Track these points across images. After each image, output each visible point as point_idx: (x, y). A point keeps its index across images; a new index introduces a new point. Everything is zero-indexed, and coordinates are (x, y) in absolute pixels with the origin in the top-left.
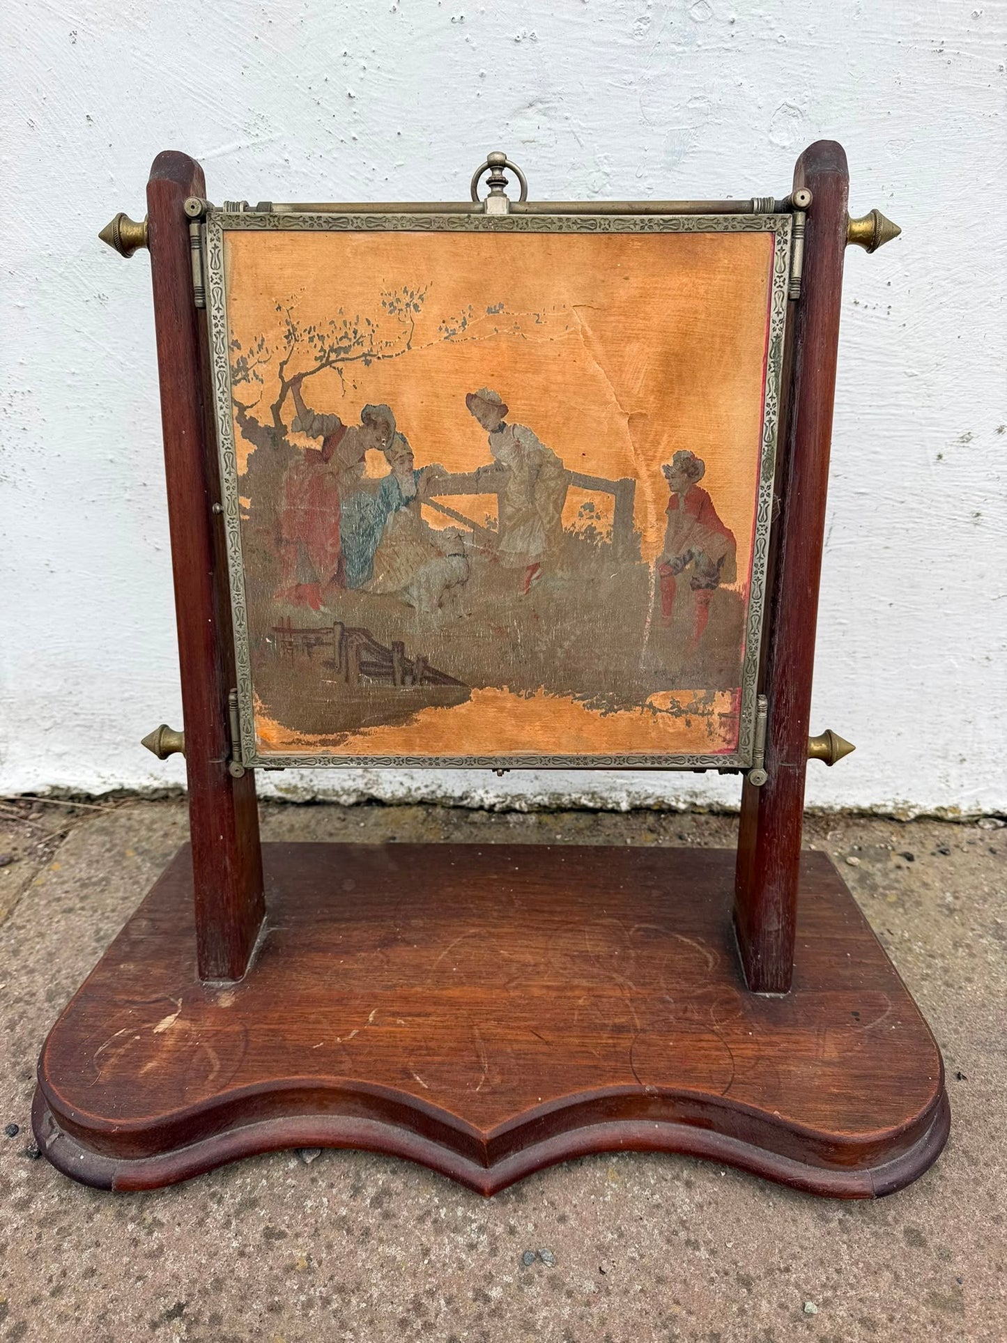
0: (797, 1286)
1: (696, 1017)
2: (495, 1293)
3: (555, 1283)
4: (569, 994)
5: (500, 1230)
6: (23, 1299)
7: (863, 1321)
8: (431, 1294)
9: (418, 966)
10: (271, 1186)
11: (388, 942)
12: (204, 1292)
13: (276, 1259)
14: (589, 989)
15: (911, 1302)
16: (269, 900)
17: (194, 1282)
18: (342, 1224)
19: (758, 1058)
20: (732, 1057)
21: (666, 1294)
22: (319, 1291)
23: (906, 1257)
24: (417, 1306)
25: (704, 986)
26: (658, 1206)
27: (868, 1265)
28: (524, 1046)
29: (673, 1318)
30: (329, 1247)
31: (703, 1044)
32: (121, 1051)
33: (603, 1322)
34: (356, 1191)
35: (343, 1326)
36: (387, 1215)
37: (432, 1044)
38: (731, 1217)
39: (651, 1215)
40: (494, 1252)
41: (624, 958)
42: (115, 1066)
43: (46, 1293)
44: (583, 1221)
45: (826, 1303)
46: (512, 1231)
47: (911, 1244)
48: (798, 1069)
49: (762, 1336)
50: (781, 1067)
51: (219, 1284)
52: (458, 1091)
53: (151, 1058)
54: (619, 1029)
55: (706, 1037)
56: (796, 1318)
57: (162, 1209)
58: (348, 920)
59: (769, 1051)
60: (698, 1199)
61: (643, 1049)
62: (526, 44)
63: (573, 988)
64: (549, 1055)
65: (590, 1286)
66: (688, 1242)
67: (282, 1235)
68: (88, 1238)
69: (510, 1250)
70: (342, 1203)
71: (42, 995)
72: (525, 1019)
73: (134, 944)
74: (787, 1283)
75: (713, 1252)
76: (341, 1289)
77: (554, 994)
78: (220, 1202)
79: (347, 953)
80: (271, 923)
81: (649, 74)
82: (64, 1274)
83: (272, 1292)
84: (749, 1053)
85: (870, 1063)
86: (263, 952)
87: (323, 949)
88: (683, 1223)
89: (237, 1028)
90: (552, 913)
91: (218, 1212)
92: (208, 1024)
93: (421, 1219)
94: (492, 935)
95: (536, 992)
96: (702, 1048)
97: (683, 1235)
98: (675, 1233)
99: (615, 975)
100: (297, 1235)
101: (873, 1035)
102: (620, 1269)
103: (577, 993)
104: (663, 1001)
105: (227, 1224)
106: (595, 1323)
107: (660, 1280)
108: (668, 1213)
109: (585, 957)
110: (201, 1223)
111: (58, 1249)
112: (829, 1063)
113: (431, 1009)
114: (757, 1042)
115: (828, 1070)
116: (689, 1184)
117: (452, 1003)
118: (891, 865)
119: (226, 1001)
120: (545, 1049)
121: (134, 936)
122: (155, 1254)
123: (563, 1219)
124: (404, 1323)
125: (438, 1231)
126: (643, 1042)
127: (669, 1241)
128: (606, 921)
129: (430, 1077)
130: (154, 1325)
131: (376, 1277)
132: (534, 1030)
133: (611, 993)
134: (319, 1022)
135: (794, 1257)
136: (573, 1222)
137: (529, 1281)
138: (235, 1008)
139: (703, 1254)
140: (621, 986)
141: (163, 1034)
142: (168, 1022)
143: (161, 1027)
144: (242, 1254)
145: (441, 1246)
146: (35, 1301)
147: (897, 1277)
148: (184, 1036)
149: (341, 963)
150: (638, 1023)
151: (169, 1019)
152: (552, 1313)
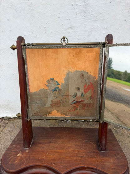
1: (93, 155)
4: (75, 151)
9: (54, 147)
11: (50, 143)
14: (78, 150)
16: (34, 135)
19: (101, 162)
20: (98, 162)
25: (94, 150)
28: (68, 159)
32: (12, 159)
37: (55, 159)
41: (83, 146)
42: (11, 162)
48: (107, 164)
50: (105, 163)
52: (59, 166)
53: (16, 160)
54: (82, 157)
55: (94, 158)
58: (44, 139)
59: (103, 161)
61: (85, 160)
62: (68, 20)
63: (75, 150)
64: (72, 161)
71: (3, 148)
72: (69, 155)
73: (15, 142)
77: (73, 151)
79: (44, 144)
80: (34, 139)
81: (85, 24)
84: (100, 161)
85: (118, 163)
86: (32, 144)
87: (41, 143)
89: (29, 156)
90: (73, 138)
92: (24, 155)
94: (64, 142)
95: (70, 151)
96: (93, 160)
99: (81, 148)
101: (118, 158)
103: (76, 151)
104: (88, 152)
109: (77, 145)
112: (111, 163)
113: (55, 153)
114: (101, 159)
115: (111, 164)
117: (58, 152)
118: (120, 129)
119: (27, 151)
120: (71, 160)
121: (15, 141)
128: (80, 140)
129: (55, 164)
132: (70, 157)
134: (39, 155)
138: (28, 152)
140: (82, 150)
143: (18, 156)
148: (21, 157)
149: (43, 146)
150: (84, 156)
151: (19, 154)
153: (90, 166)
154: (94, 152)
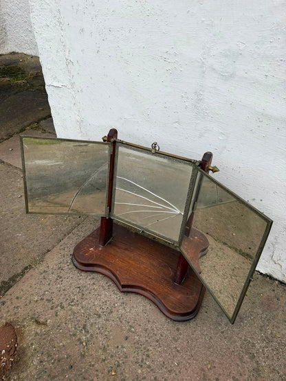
1: (162, 282)
2: (116, 305)
3: (124, 308)
5: (122, 298)
7: (161, 335)
8: (108, 301)
9: (128, 255)
10: (97, 277)
11: (126, 249)
12: (83, 287)
13: (93, 287)
14: (150, 270)
15: (170, 336)
16: (113, 235)
17: (82, 285)
18: (103, 287)
19: (167, 292)
20: (163, 290)
21: (137, 317)
22: (96, 293)
23: (174, 331)
24: (106, 301)
25: (167, 278)
27: (168, 329)
28: (135, 274)
29: (136, 320)
30: (100, 289)
31: (160, 286)
32: (84, 251)
33: (127, 316)
34: (107, 283)
35: (96, 299)
36: (109, 288)
37: (123, 268)
41: (158, 268)
42: (83, 253)
44: (133, 302)
45: (158, 330)
47: (177, 330)
48: (171, 297)
50: (169, 295)
51: (85, 287)
53: (87, 253)
54: (150, 278)
55: (162, 285)
56: (152, 329)
57: (83, 274)
58: (123, 243)
59: (169, 292)
60: (150, 308)
63: (147, 269)
64: (137, 277)
65: (128, 311)
66: (145, 312)
67: (95, 284)
68: (74, 273)
69: (121, 301)
70: (104, 284)
71: (82, 236)
72: (138, 270)
73: (93, 235)
75: (147, 315)
76: (98, 295)
77: (144, 268)
78: (90, 276)
79: (120, 248)
80: (112, 239)
82: (69, 276)
83: (90, 291)
85: (183, 301)
86: (109, 243)
87: (116, 246)
88: (146, 310)
89: (100, 254)
90: (153, 255)
92: (96, 251)
94: (141, 255)
98: (144, 310)
99: (155, 270)
100: (97, 285)
102: (133, 311)
104: (159, 277)
105: (89, 280)
107: (138, 315)
108: (145, 307)
109: (153, 265)
110: (87, 278)
111: (70, 273)
112: (176, 298)
113: (126, 262)
114: (168, 290)
117: (129, 263)
119: (100, 249)
121: (94, 233)
122: (80, 279)
123: (130, 300)
124: (103, 303)
125: (114, 294)
126: (152, 282)
127: (142, 311)
128: (160, 260)
129: (119, 272)
130: (76, 288)
131: (103, 295)
133: (152, 272)
134: (110, 257)
135: (158, 322)
137: (121, 306)
140: (155, 272)
142: (92, 249)
143: (90, 249)
144: (89, 284)
145: (113, 296)
146: (65, 278)
147: (171, 332)
148: (93, 252)
150: (153, 278)
152: (121, 311)
153: (151, 290)
154: (165, 280)
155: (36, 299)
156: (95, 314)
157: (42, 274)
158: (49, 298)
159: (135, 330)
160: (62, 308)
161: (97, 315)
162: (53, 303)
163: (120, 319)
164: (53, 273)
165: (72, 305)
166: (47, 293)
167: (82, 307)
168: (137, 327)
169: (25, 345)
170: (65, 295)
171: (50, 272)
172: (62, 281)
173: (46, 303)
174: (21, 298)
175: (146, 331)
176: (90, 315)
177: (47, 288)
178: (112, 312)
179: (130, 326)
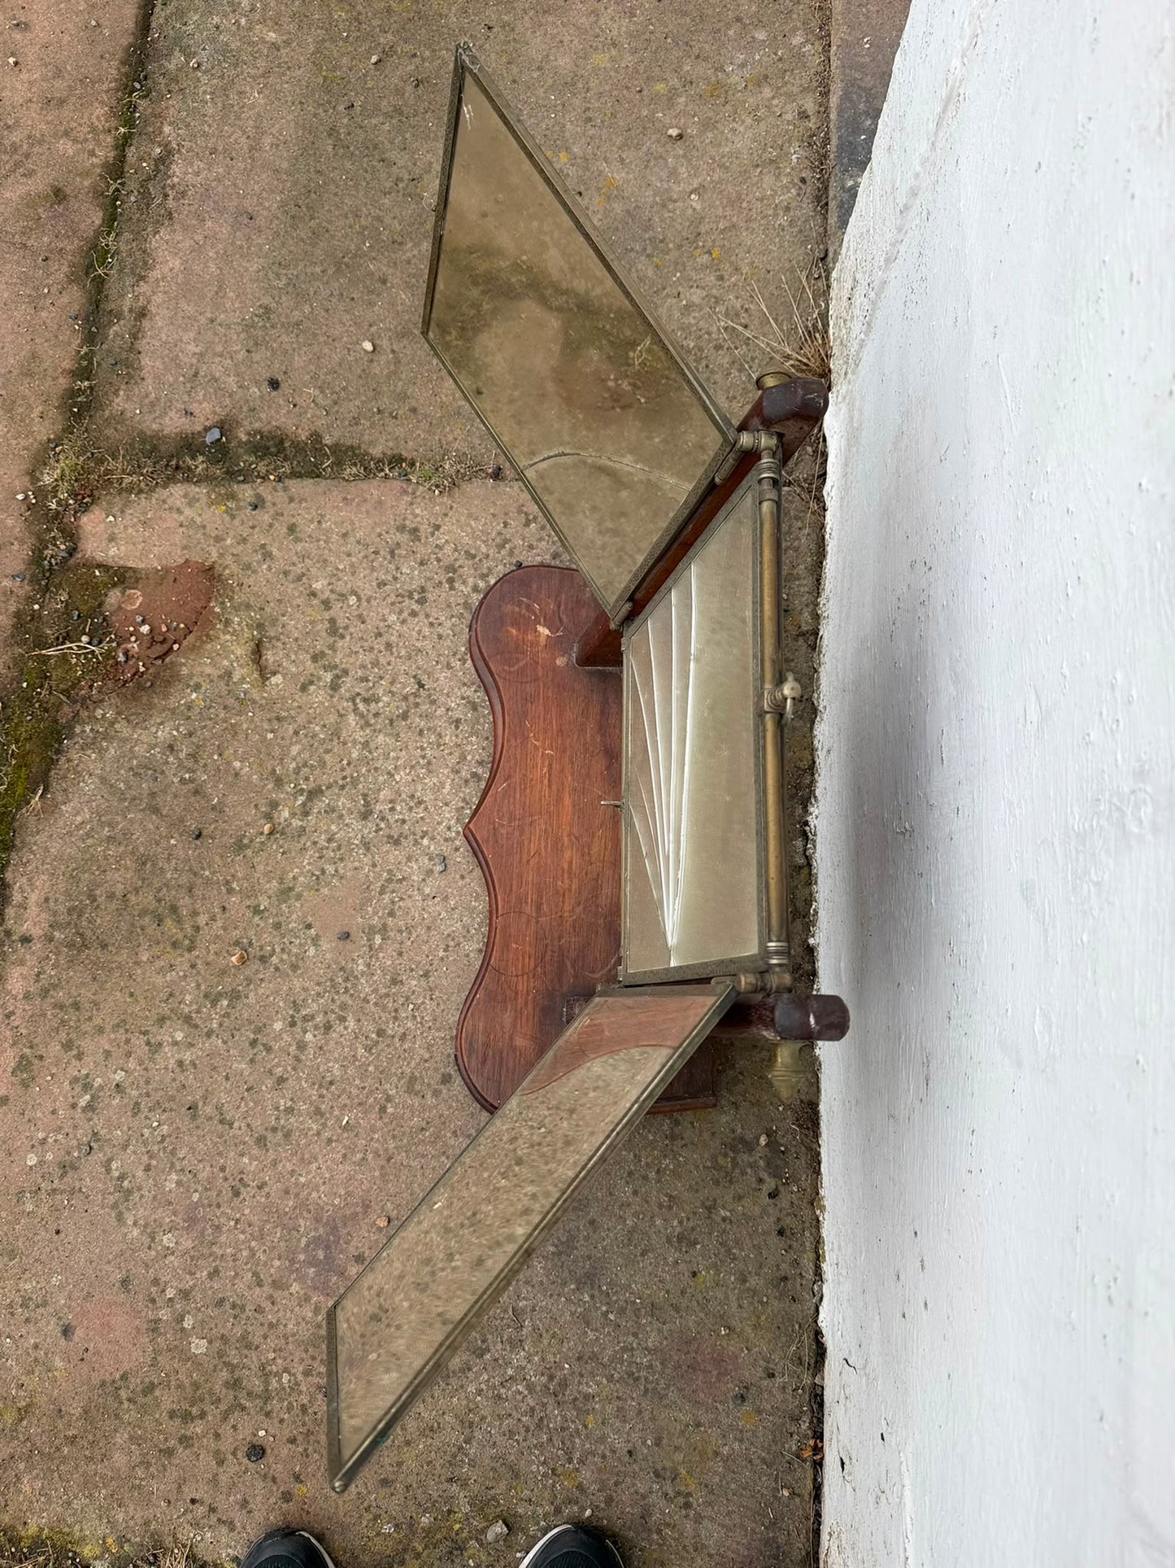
0: (423, 1003)
1: (548, 957)
2: (425, 842)
3: (430, 872)
4: (566, 876)
5: (457, 843)
6: (428, 609)
7: (404, 1034)
8: (426, 809)
9: (588, 775)
10: (484, 716)
12: (429, 696)
13: (445, 728)
14: (570, 890)
15: (413, 1064)
17: (435, 689)
18: (463, 758)
19: (516, 993)
20: (517, 976)
21: (421, 931)
22: (429, 752)
23: (436, 1070)
24: (420, 803)
25: (573, 966)
26: (468, 931)
27: (433, 1046)
28: (526, 848)
29: (410, 933)
30: (451, 754)
31: (527, 960)
32: (523, 611)
33: (410, 897)
34: (480, 763)
35: (412, 767)
36: (466, 781)
37: (528, 791)
38: (461, 973)
39: (464, 927)
40: (446, 840)
41: (596, 915)
42: (513, 612)
43: (431, 620)
44: (461, 889)
45: (414, 1017)
46: (457, 849)
47: (443, 1075)
48: (507, 1018)
49: (399, 978)
51: (433, 702)
52: (496, 809)
53: (519, 630)
54: (539, 907)
55: (532, 964)
56: (407, 998)
59: (521, 1001)
60: (472, 955)
61: (524, 919)
63: (570, 878)
64: (520, 862)
65: (427, 891)
66: (448, 946)
67: (457, 727)
68: (457, 629)
69: (446, 849)
70: (473, 756)
72: (546, 848)
74: (425, 998)
75: (442, 959)
76: (429, 763)
77: (566, 866)
78: (476, 691)
79: (601, 728)
82: (440, 624)
83: (429, 729)
84: (520, 988)
85: (511, 1065)
86: (603, 673)
88: (459, 944)
89: (540, 674)
91: (469, 692)
92: (544, 655)
93: (464, 800)
95: (567, 855)
96: (524, 958)
97: (452, 944)
98: (453, 939)
99: (581, 907)
100: (457, 736)
102: (436, 907)
103: (566, 881)
104: (560, 938)
105: (463, 698)
106: (409, 893)
107: (429, 928)
108: (464, 937)
109: (594, 887)
110: (465, 684)
111: (452, 616)
112: (511, 1038)
113: (554, 787)
114: (528, 994)
116: (480, 951)
117: (559, 800)
118: (765, 1176)
119: (561, 661)
120: (525, 859)
122: (449, 666)
123: (462, 877)
124: (412, 797)
125: (457, 810)
126: (529, 921)
127: (449, 935)
129: (505, 792)
130: (415, 677)
131: (435, 780)
132: (538, 853)
133: (567, 904)
134: (545, 721)
135: (438, 1004)
136: (461, 883)
137: (431, 859)
138: (555, 668)
139: (441, 954)
140: (573, 910)
141: (536, 631)
142: (544, 631)
143: (540, 629)
144: (448, 710)
145: (450, 812)
146: (427, 616)
147: (426, 1061)
148: (535, 643)
149: (591, 727)
150: (542, 919)
151: (547, 632)
152: (414, 871)
155: (317, 586)
156: (365, 796)
157: (402, 529)
158: (341, 622)
159: (381, 947)
160: (335, 686)
161: (367, 804)
162: (332, 647)
163: (389, 881)
164: (422, 564)
165: (356, 709)
166: (353, 600)
167: (366, 744)
168: (391, 950)
169: (185, 671)
170: (376, 664)
171: (422, 551)
172: (414, 614)
173: (322, 627)
174: (298, 540)
175: (394, 982)
176: (355, 782)
177: (368, 589)
178: (397, 842)
179: (385, 926)
